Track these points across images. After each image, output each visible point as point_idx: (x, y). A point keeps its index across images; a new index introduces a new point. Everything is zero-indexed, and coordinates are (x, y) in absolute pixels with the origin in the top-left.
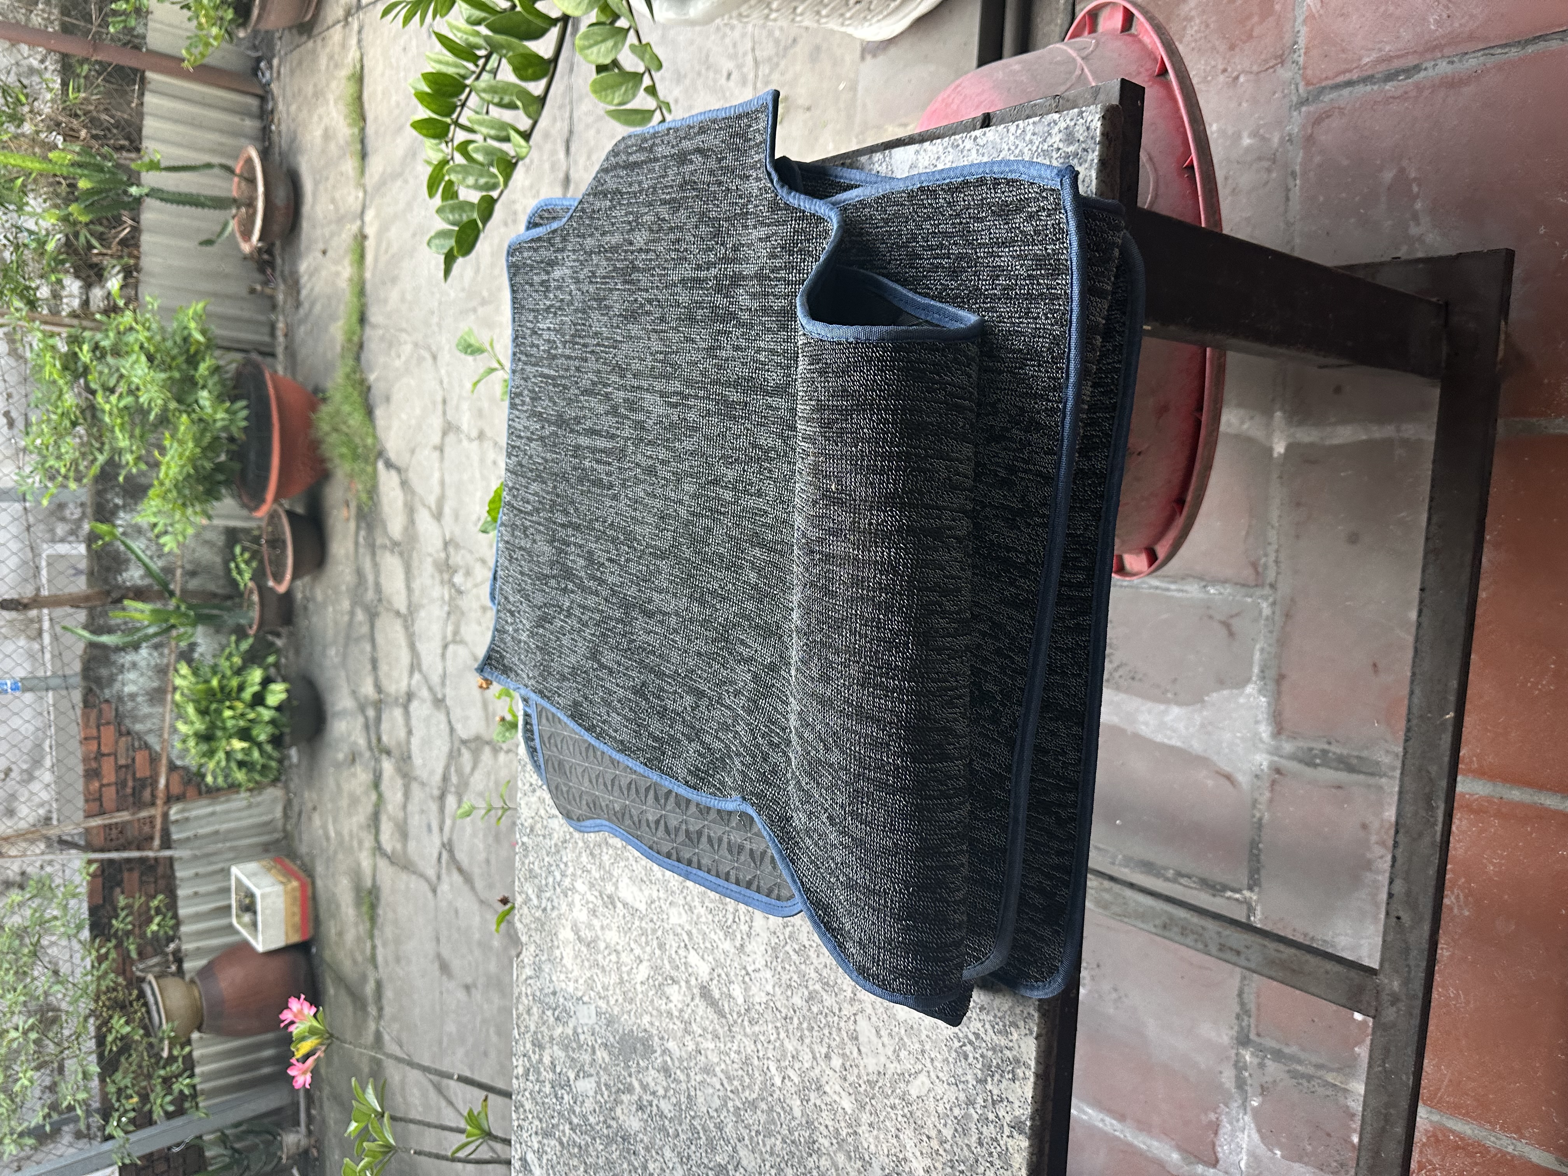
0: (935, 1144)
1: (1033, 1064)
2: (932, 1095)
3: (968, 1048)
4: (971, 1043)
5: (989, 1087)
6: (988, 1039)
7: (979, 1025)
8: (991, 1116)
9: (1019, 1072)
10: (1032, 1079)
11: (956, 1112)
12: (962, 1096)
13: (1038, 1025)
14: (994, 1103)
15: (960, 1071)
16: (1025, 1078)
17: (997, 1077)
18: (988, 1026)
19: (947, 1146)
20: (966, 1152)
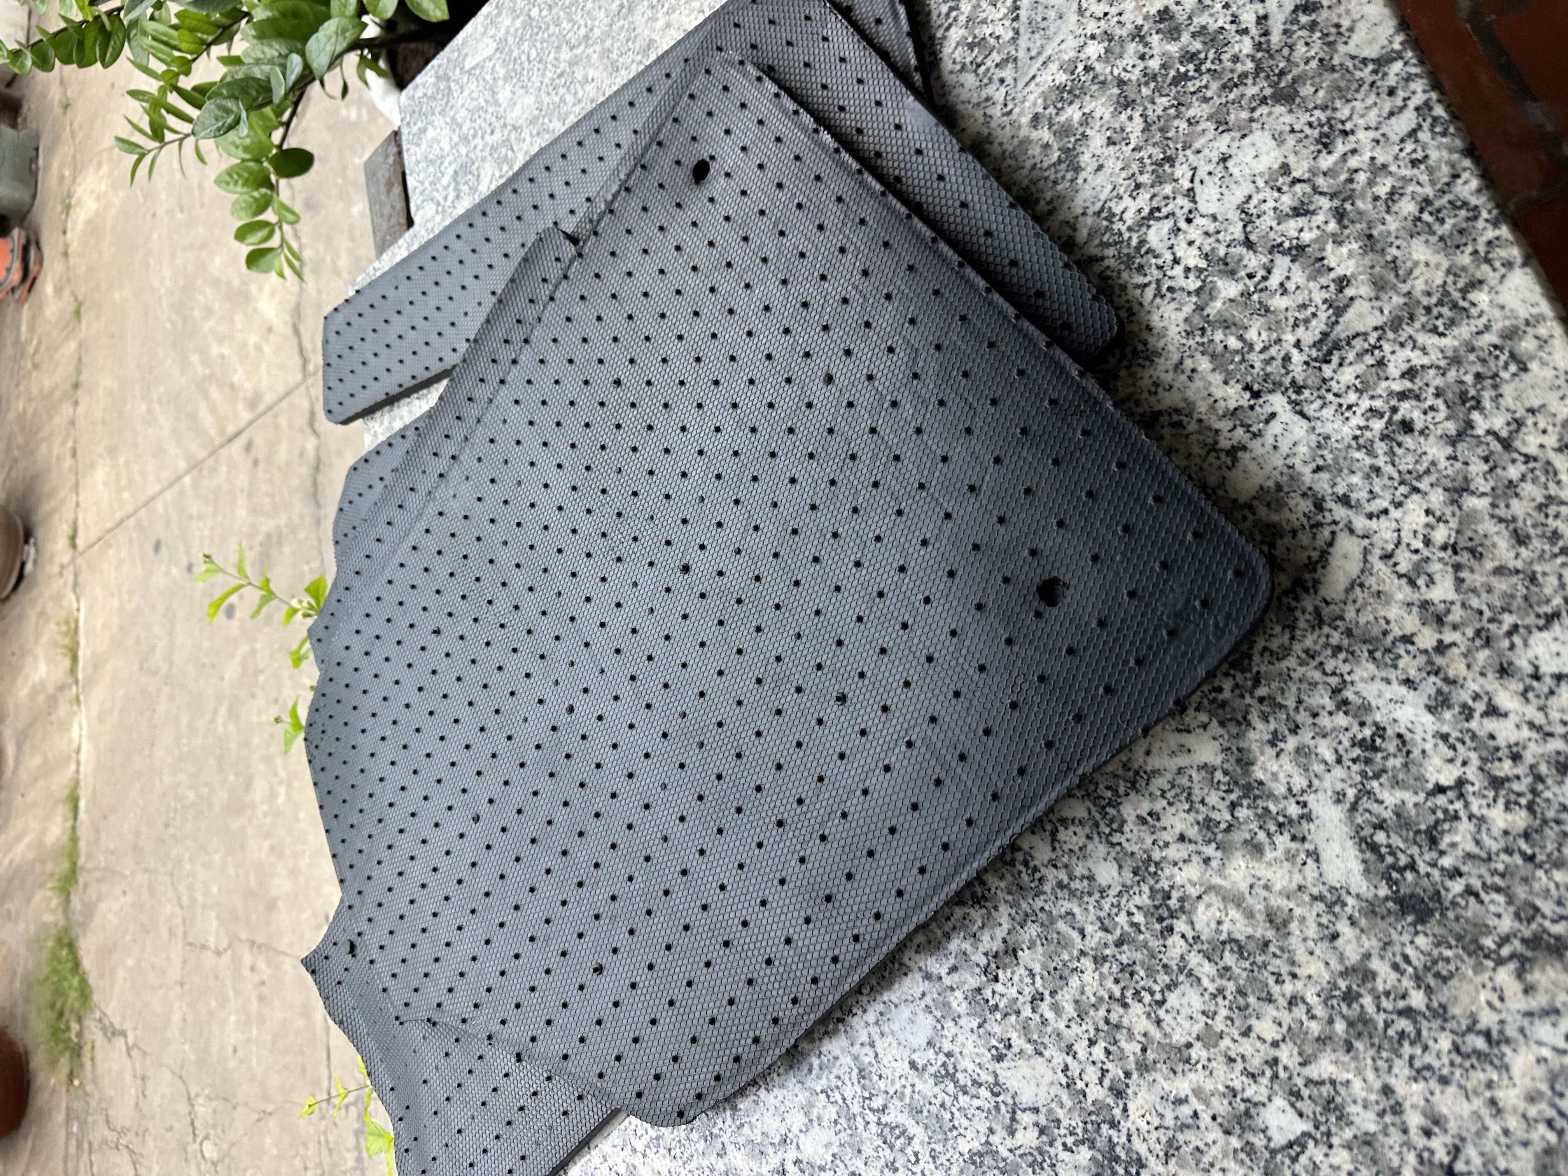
0: (1427, 639)
1: (1545, 308)
2: (1374, 559)
3: (1406, 409)
4: (1403, 396)
5: (1481, 424)
6: (1434, 357)
7: (1407, 353)
8: (1514, 472)
9: (1527, 345)
10: (1558, 330)
11: (1440, 535)
12: (1437, 498)
13: (1518, 242)
14: (1507, 444)
15: (1406, 462)
16: (1544, 342)
17: (1487, 396)
18: (1423, 338)
19: (1457, 614)
20: (1502, 585)
